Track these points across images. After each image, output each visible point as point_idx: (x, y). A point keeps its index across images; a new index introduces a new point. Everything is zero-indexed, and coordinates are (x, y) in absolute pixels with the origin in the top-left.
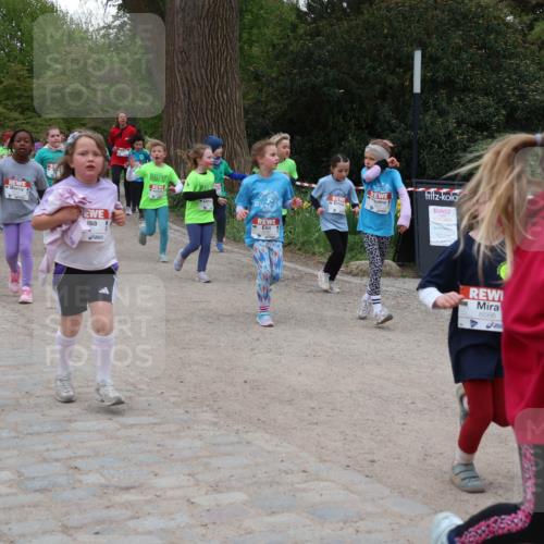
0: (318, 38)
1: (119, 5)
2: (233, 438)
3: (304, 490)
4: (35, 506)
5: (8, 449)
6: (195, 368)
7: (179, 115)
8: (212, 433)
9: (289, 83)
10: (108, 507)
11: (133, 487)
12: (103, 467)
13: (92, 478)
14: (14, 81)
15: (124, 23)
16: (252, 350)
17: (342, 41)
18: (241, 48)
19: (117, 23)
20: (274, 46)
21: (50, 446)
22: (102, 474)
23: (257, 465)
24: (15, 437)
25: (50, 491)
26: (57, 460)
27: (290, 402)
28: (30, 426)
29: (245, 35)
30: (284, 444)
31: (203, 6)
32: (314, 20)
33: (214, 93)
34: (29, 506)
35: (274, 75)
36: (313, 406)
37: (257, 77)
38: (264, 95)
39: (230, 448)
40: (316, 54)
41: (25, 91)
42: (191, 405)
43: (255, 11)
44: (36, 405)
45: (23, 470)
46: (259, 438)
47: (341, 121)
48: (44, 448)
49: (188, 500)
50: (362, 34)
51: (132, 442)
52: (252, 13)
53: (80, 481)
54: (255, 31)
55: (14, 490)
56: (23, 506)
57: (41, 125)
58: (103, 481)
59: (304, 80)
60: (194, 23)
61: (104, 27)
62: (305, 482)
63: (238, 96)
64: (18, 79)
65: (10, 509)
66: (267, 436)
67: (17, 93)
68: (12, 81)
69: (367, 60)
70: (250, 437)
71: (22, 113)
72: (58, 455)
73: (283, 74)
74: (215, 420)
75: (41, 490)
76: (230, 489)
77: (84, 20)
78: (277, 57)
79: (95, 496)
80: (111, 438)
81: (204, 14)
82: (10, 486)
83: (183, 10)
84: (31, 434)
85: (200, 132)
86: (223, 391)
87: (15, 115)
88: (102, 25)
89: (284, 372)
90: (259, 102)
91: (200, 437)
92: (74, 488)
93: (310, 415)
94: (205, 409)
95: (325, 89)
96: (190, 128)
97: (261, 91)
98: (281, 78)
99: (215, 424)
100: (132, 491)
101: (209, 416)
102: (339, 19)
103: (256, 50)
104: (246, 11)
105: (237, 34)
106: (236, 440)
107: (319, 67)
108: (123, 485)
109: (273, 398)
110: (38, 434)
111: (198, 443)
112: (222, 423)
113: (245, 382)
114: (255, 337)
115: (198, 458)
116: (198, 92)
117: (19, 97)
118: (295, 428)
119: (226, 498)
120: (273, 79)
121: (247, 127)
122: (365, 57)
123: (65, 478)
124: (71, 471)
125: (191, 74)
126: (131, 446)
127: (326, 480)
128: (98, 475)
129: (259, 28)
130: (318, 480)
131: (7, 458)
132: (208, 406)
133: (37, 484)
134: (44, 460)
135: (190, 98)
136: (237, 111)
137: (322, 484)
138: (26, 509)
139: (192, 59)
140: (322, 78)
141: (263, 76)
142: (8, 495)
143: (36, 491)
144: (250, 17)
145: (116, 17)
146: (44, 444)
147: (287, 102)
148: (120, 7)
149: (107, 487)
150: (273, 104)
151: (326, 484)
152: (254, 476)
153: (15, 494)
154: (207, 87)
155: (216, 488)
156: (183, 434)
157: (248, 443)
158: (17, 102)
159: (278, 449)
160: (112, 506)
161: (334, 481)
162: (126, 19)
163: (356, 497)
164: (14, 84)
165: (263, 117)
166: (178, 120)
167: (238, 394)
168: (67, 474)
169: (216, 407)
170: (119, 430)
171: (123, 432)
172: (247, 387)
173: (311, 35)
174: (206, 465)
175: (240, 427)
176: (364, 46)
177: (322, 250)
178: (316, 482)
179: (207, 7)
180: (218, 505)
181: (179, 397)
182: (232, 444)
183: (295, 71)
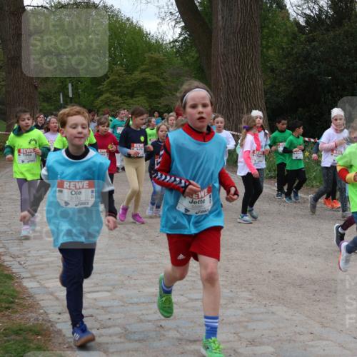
0: (314, 43)
1: (182, 27)
2: (263, 310)
3: (312, 346)
4: (136, 350)
5: (118, 313)
6: (236, 262)
7: (222, 96)
8: (249, 306)
9: (294, 73)
10: (182, 353)
11: (198, 341)
12: (178, 326)
13: (172, 334)
14: (117, 77)
15: (186, 38)
16: (274, 250)
17: (329, 44)
18: (262, 51)
19: (182, 38)
20: (283, 49)
21: (144, 312)
22: (178, 331)
23: (279, 328)
24: (122, 306)
25: (145, 341)
26: (149, 321)
27: (300, 286)
28: (131, 298)
29: (264, 43)
30: (297, 314)
31: (237, 25)
32: (311, 31)
33: (244, 81)
34: (132, 351)
35: (283, 68)
36: (316, 289)
37: (273, 70)
38: (277, 82)
39: (261, 316)
40: (313, 54)
41: (123, 83)
42: (234, 286)
43: (270, 26)
44: (135, 285)
45: (128, 327)
46: (281, 310)
47: (330, 97)
48: (140, 313)
49: (235, 350)
50: (343, 39)
51: (197, 311)
52: (268, 28)
53: (164, 335)
54: (271, 40)
55: (122, 340)
56: (129, 351)
57: (133, 104)
58: (178, 335)
59: (305, 71)
60: (231, 36)
61: (173, 42)
62: (313, 340)
63: (260, 83)
64: (119, 76)
65: (120, 352)
66: (285, 309)
67: (118, 84)
68: (114, 77)
69: (348, 56)
70: (274, 309)
71: (121, 97)
72: (149, 318)
73: (290, 68)
74: (251, 297)
75: (139, 341)
76: (261, 344)
77: (159, 37)
78: (286, 57)
79: (174, 345)
80: (183, 307)
81: (238, 30)
82: (120, 337)
83: (224, 28)
84: (132, 304)
85: (235, 107)
86: (255, 278)
87: (118, 98)
88: (171, 40)
89: (295, 266)
90: (273, 86)
91: (241, 308)
92: (160, 340)
93: (314, 295)
94: (243, 289)
95: (319, 77)
96: (229, 105)
97: (275, 79)
98: (288, 70)
99: (250, 300)
100: (198, 343)
101: (246, 295)
102: (327, 30)
103: (271, 52)
104: (264, 27)
105: (259, 42)
106: (265, 310)
107: (315, 62)
108: (191, 339)
109: (289, 283)
110: (137, 304)
111: (240, 312)
112: (255, 299)
113: (270, 272)
114: (275, 242)
115: (240, 322)
116: (234, 81)
117: (119, 87)
118: (304, 304)
119: (259, 350)
120: (283, 71)
121: (266, 103)
122: (346, 55)
123: (155, 333)
124: (158, 329)
125: (229, 69)
126: (196, 313)
127: (327, 340)
128: (176, 332)
129: (273, 37)
130: (321, 339)
131: (118, 319)
132: (245, 288)
133: (137, 337)
134: (141, 321)
135: (228, 85)
136: (259, 93)
137: (324, 343)
138: (131, 352)
139: (230, 60)
140: (316, 70)
141: (276, 70)
142: (118, 343)
143: (136, 341)
144: (267, 31)
145: (180, 35)
146: (141, 310)
147: (292, 86)
148: (183, 28)
149: (181, 340)
150: (283, 88)
151: (327, 342)
152: (278, 336)
153: (123, 342)
154: (239, 78)
155: (252, 343)
156: (229, 306)
157: (273, 313)
158: (117, 90)
159: (294, 317)
160: (186, 352)
161: (332, 341)
162: (186, 35)
163: (348, 352)
164: (116, 79)
165: (277, 96)
166: (221, 99)
167: (265, 280)
168: (156, 331)
169: (251, 289)
170: (187, 302)
171: (190, 304)
172: (271, 276)
173: (309, 42)
174: (246, 327)
175: (267, 303)
176: (345, 47)
177: (318, 184)
178: (320, 341)
179: (239, 25)
180: (255, 354)
181: (226, 281)
182: (262, 313)
183: (298, 66)
